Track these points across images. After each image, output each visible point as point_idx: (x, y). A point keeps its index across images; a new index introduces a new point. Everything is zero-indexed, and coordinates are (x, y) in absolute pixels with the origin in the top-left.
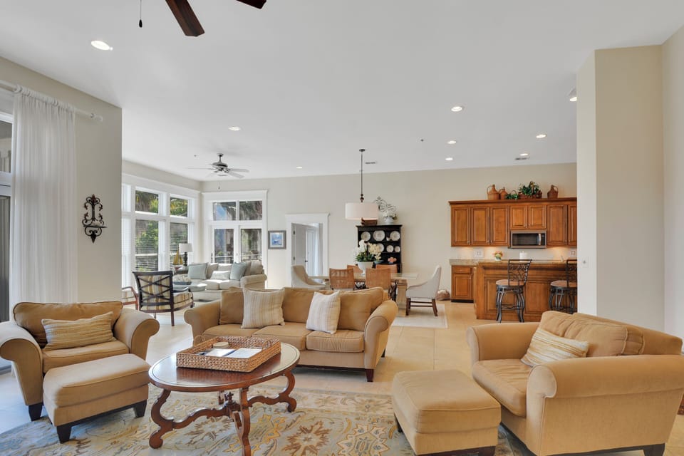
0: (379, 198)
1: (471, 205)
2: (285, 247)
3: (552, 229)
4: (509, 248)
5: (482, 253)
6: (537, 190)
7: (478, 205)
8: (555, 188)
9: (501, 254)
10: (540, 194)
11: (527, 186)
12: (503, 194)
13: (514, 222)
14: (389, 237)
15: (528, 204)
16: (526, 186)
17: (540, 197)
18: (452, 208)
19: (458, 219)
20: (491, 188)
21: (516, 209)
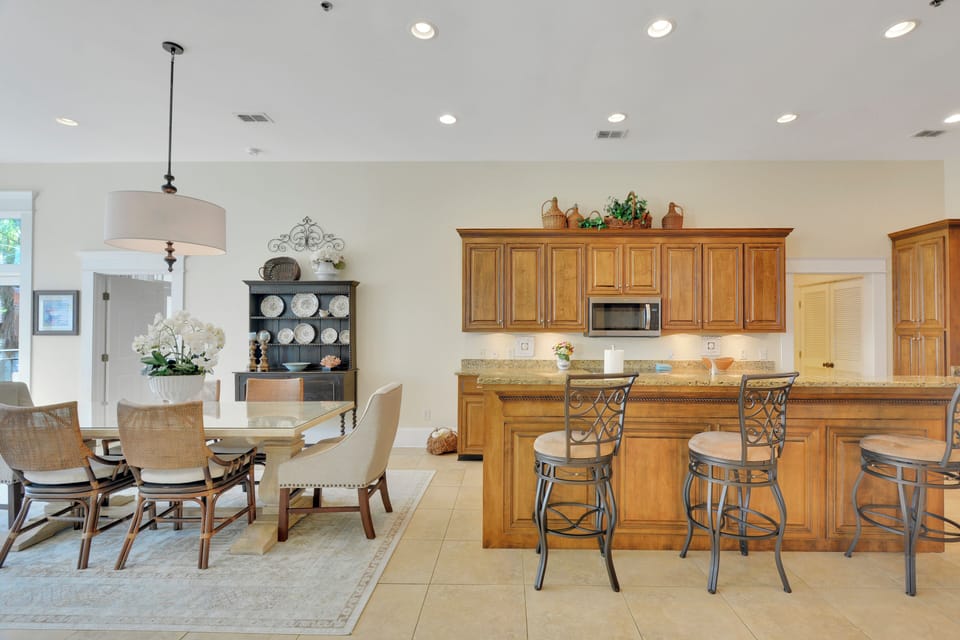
0: (307, 220)
1: (506, 240)
2: (77, 330)
3: (673, 295)
4: (586, 335)
5: (531, 345)
6: (642, 209)
7: (522, 240)
8: (676, 209)
9: (571, 350)
10: (648, 218)
11: (622, 201)
12: (573, 220)
13: (597, 278)
14: (327, 308)
15: (624, 240)
16: (620, 202)
17: (648, 226)
18: (465, 245)
19: (478, 270)
20: (549, 205)
21: (599, 249)
